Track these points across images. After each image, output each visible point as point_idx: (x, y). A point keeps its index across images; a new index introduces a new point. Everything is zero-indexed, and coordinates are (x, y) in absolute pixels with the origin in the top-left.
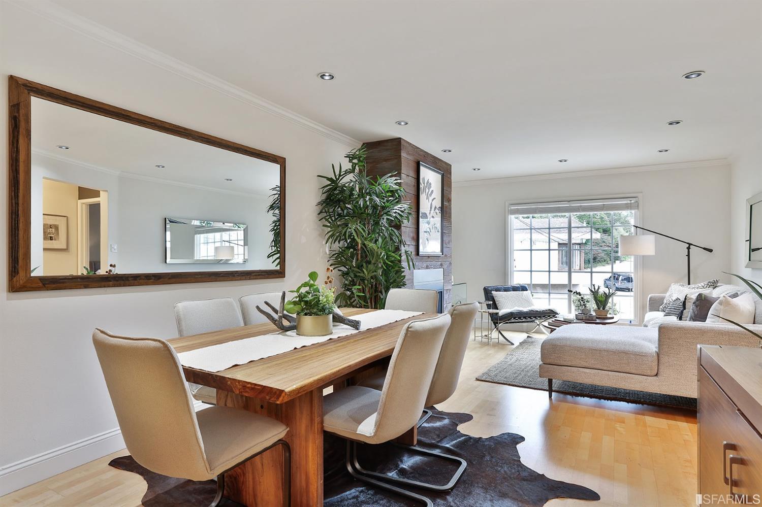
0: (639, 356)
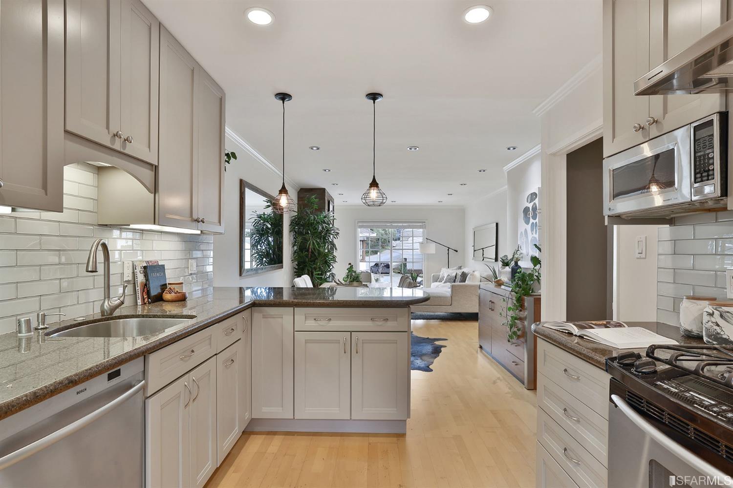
0: (445, 298)
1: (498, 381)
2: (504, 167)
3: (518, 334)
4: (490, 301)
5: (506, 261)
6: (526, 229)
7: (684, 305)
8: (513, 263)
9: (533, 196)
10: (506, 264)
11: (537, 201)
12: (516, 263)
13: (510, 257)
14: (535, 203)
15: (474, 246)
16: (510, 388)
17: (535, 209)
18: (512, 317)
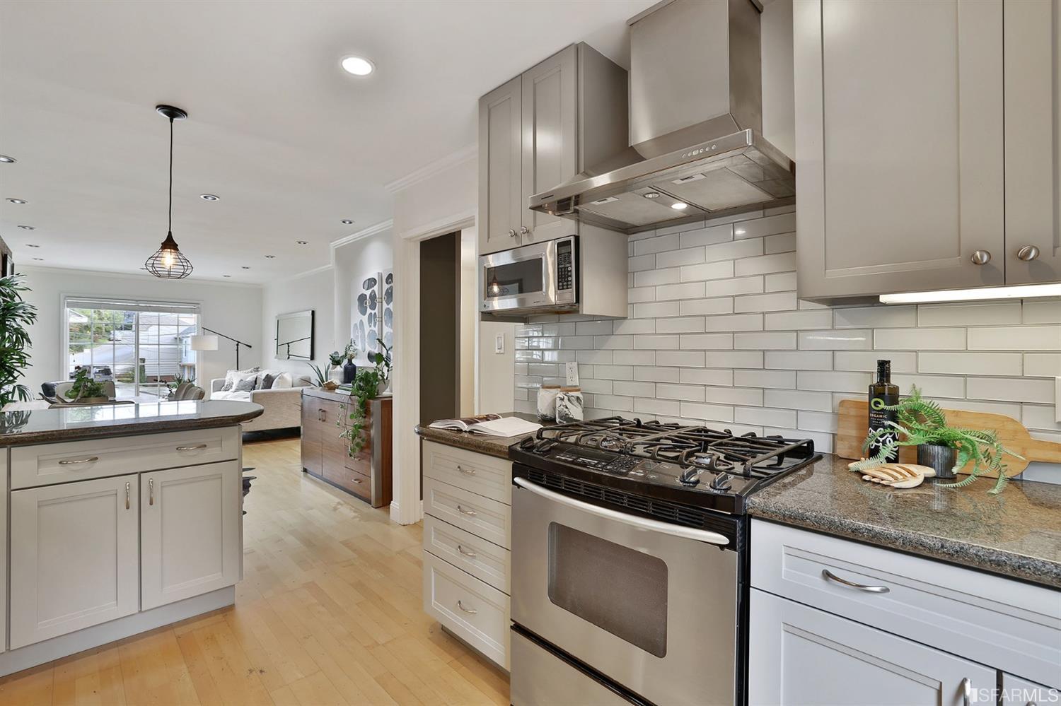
1: (339, 506)
2: (331, 242)
3: (362, 445)
4: (320, 410)
5: (337, 359)
6: (361, 320)
7: (541, 394)
8: (345, 362)
9: (372, 282)
10: (336, 362)
11: (376, 288)
12: (350, 361)
13: (341, 354)
14: (373, 290)
15: (277, 339)
16: (355, 512)
17: (373, 297)
18: (355, 426)
